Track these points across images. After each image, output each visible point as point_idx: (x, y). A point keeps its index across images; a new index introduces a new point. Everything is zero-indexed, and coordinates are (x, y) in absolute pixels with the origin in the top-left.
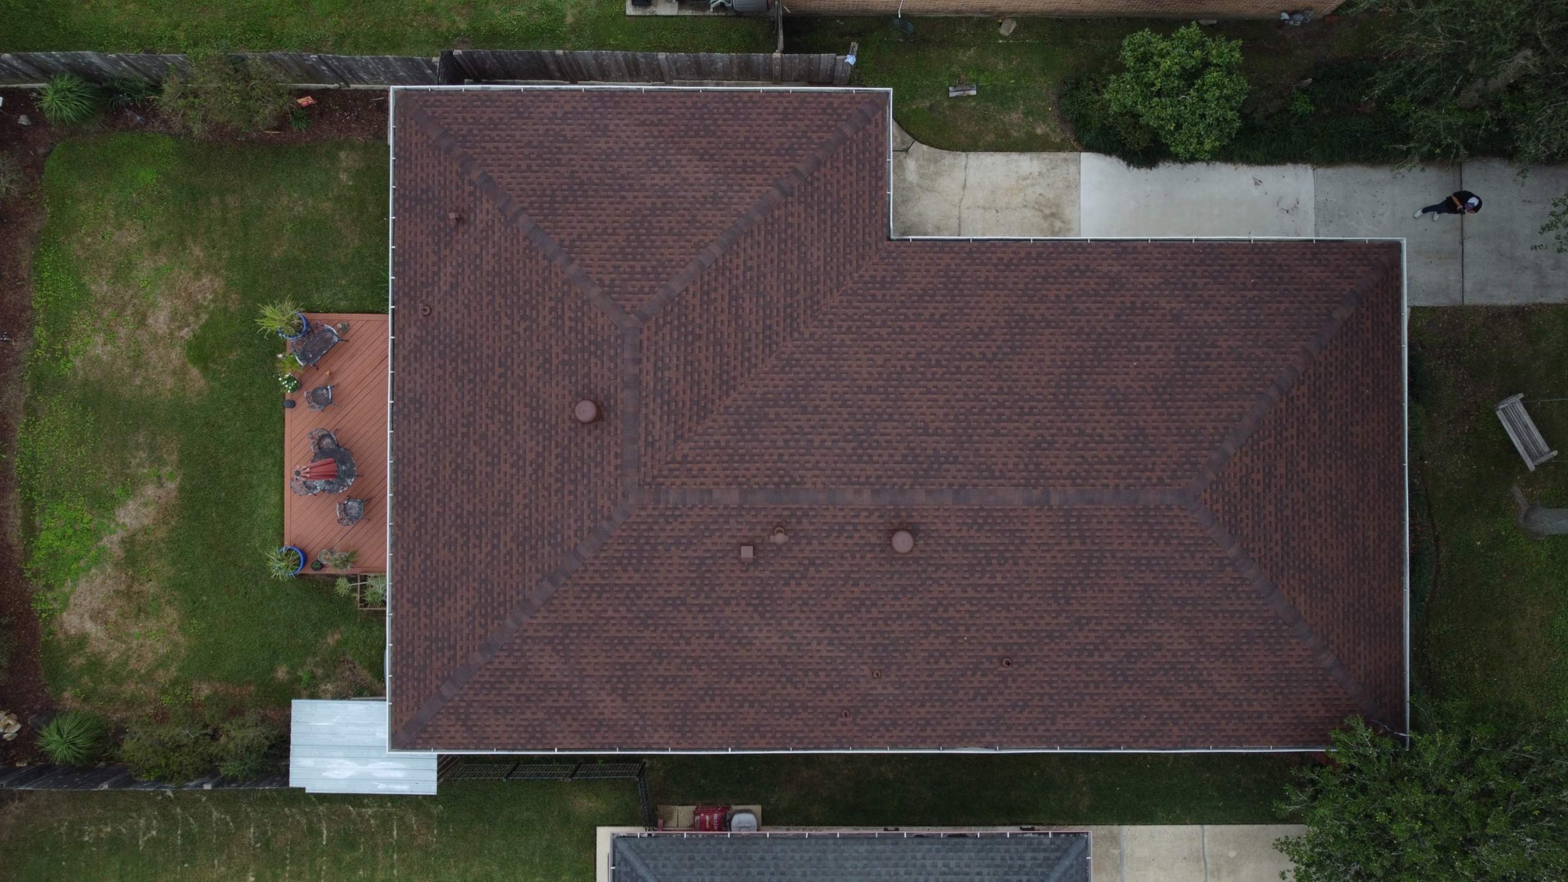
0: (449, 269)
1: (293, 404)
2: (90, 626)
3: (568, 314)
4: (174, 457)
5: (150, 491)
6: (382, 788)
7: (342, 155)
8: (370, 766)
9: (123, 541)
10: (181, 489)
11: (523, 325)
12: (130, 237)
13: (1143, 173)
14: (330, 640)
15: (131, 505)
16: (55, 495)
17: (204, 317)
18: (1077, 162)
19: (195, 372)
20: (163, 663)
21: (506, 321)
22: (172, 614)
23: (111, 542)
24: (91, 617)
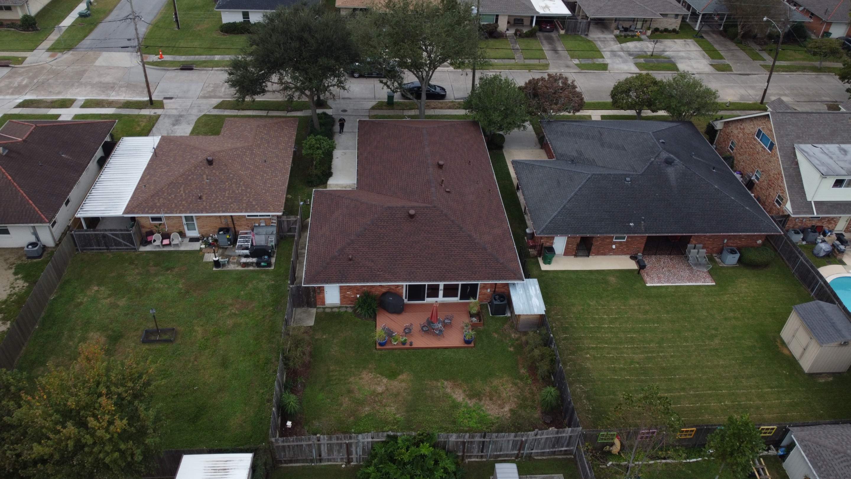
0: (367, 263)
1: (411, 344)
2: (507, 409)
3: (382, 224)
4: (434, 382)
5: (449, 390)
6: (539, 292)
7: (316, 337)
8: (532, 294)
9: (470, 399)
10: (446, 380)
11: (385, 238)
12: (346, 401)
13: (334, 175)
14: (496, 336)
15: (455, 396)
16: (454, 422)
17: (378, 375)
18: (330, 184)
19: (400, 377)
20: (515, 384)
21: (384, 244)
22: (496, 382)
23: (471, 403)
24: (502, 408)
